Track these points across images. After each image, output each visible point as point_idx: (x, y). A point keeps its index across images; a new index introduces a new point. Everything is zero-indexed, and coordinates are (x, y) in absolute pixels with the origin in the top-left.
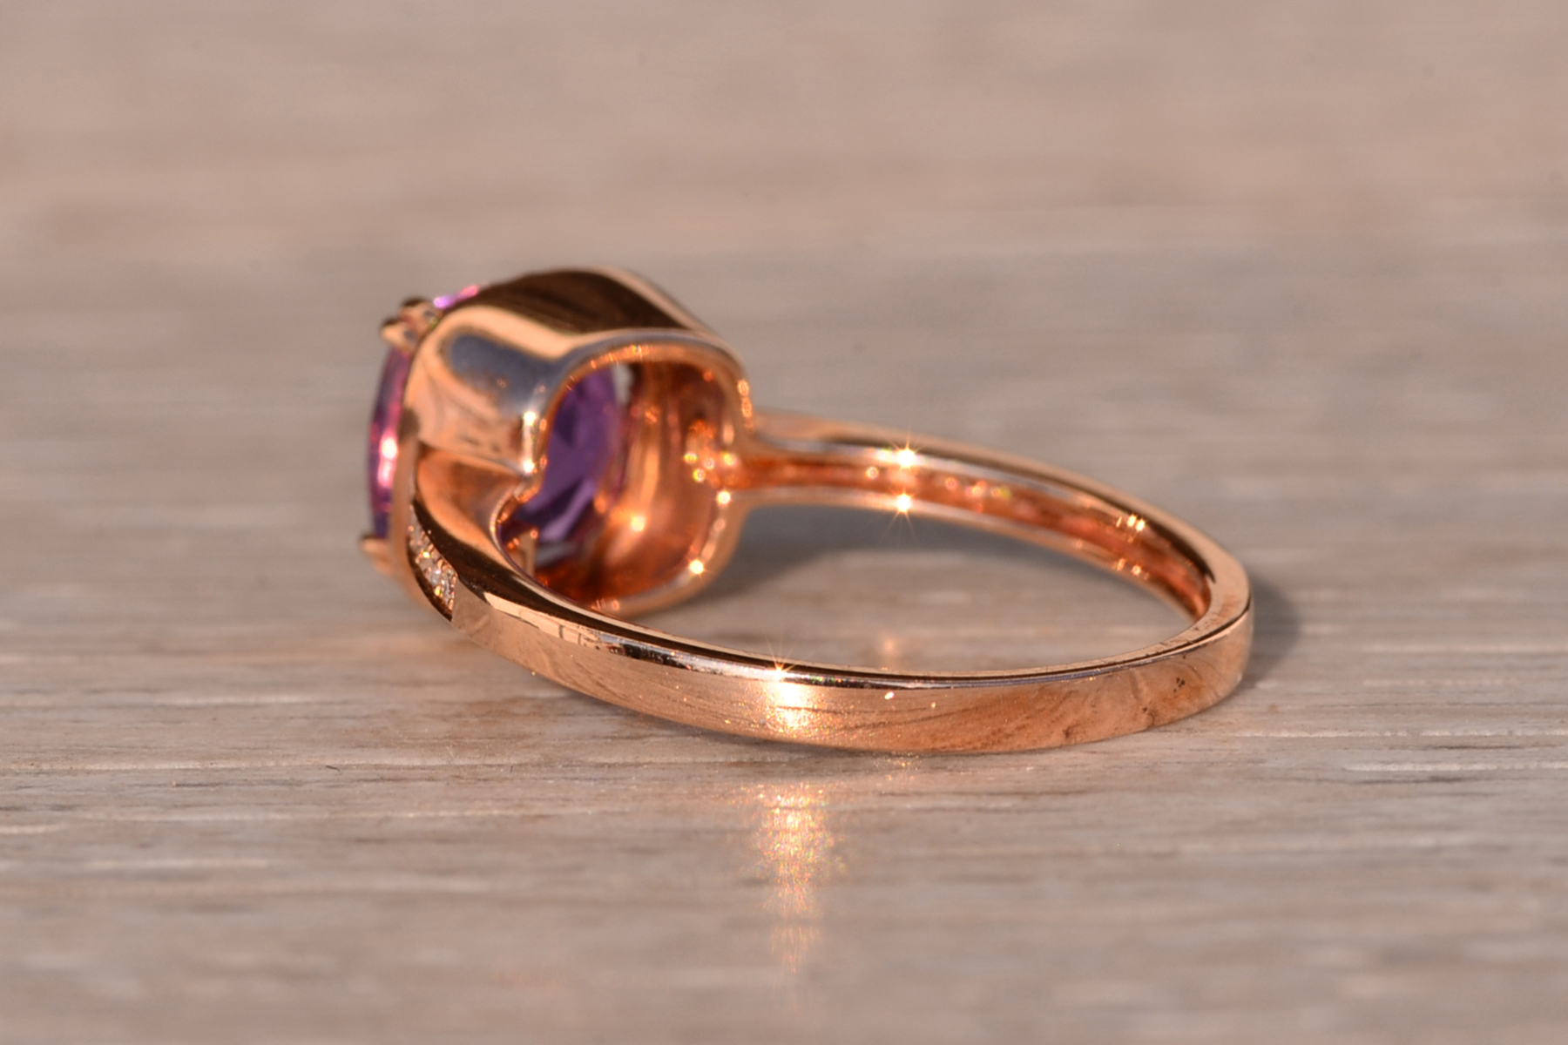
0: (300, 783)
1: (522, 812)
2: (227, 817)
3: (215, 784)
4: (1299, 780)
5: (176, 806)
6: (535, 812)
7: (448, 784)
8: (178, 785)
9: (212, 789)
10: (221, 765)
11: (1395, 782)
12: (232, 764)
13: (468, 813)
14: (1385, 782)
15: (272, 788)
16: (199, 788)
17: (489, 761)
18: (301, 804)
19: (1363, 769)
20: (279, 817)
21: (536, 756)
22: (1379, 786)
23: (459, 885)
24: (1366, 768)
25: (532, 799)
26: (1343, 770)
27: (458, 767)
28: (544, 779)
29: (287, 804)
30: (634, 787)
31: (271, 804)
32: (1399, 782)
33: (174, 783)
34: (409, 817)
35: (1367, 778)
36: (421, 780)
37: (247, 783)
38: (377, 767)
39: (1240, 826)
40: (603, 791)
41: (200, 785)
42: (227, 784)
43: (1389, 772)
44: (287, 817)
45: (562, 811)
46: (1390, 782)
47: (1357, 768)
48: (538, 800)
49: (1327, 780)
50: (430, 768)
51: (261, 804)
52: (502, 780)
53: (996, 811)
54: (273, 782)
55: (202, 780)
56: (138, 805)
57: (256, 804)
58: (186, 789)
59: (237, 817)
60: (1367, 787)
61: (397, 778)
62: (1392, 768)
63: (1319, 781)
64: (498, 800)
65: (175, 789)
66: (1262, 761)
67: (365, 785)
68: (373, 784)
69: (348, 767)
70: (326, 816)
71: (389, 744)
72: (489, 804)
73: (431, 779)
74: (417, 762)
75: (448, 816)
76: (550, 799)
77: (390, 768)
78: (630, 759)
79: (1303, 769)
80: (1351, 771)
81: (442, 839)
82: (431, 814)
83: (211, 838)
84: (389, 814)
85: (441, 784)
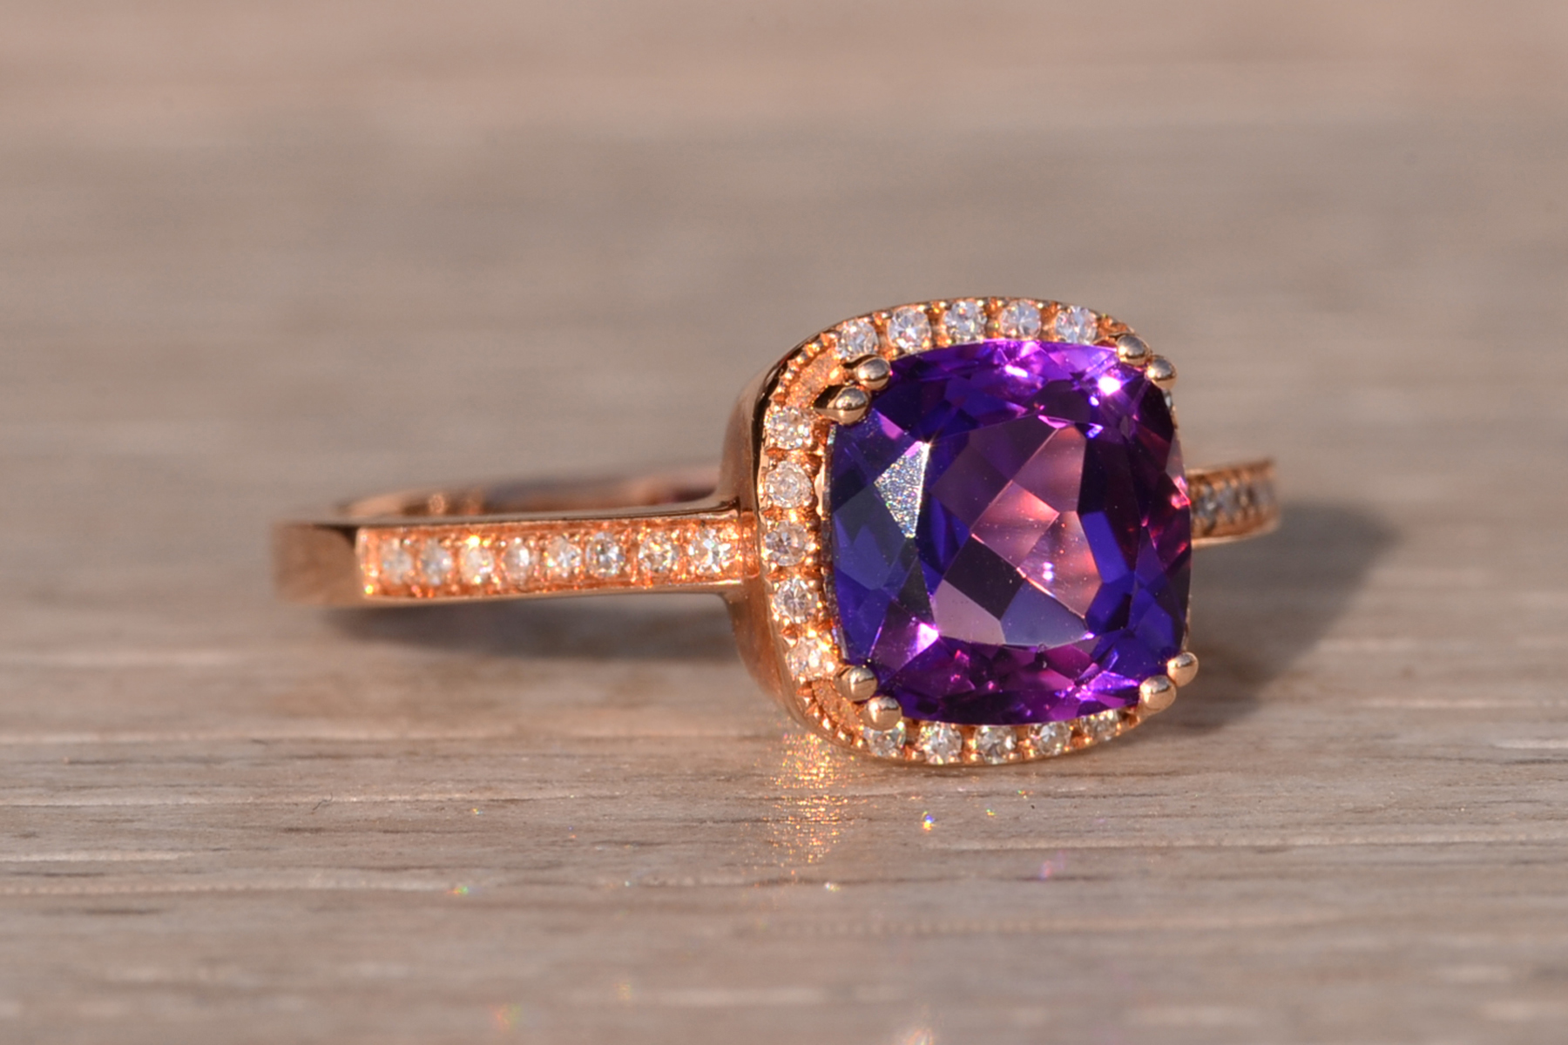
0: (219, 761)
1: (489, 795)
2: (129, 801)
3: (116, 761)
4: (1437, 759)
5: (68, 789)
6: (505, 796)
7: (400, 762)
8: (71, 763)
9: (112, 767)
10: (125, 738)
11: (1555, 762)
12: (138, 737)
13: (423, 797)
14: (1542, 762)
15: (185, 766)
16: (98, 767)
17: (451, 734)
18: (220, 785)
19: (1515, 746)
20: (193, 801)
21: (507, 728)
22: (1536, 767)
23: (408, 884)
24: (1520, 745)
25: (502, 780)
26: (1492, 747)
27: (414, 742)
28: (517, 755)
29: (202, 786)
30: (627, 766)
31: (184, 786)
32: (1559, 762)
33: (66, 759)
34: (351, 801)
35: (1520, 757)
36: (366, 756)
37: (156, 760)
38: (314, 741)
39: (1363, 815)
40: (588, 770)
41: (98, 762)
42: (131, 761)
43: (1547, 750)
44: (203, 801)
45: (539, 795)
46: (1548, 761)
47: (1508, 744)
48: (510, 781)
49: (1471, 760)
50: (378, 742)
51: (171, 786)
52: (465, 757)
53: (1067, 796)
54: (187, 759)
55: (101, 755)
56: (21, 787)
57: (166, 786)
58: (80, 767)
59: (142, 802)
60: (1521, 768)
61: (338, 754)
62: (1552, 745)
63: (1461, 760)
64: (459, 781)
65: (67, 767)
66: (1393, 736)
67: (299, 763)
68: (307, 763)
69: (279, 741)
70: (251, 800)
71: (329, 712)
72: (449, 786)
73: (378, 756)
74: (362, 735)
75: (399, 800)
76: (525, 781)
77: (330, 742)
78: (622, 732)
79: (1443, 746)
80: (1501, 749)
81: (391, 828)
82: (378, 798)
83: (109, 827)
84: (328, 798)
85: (392, 762)
